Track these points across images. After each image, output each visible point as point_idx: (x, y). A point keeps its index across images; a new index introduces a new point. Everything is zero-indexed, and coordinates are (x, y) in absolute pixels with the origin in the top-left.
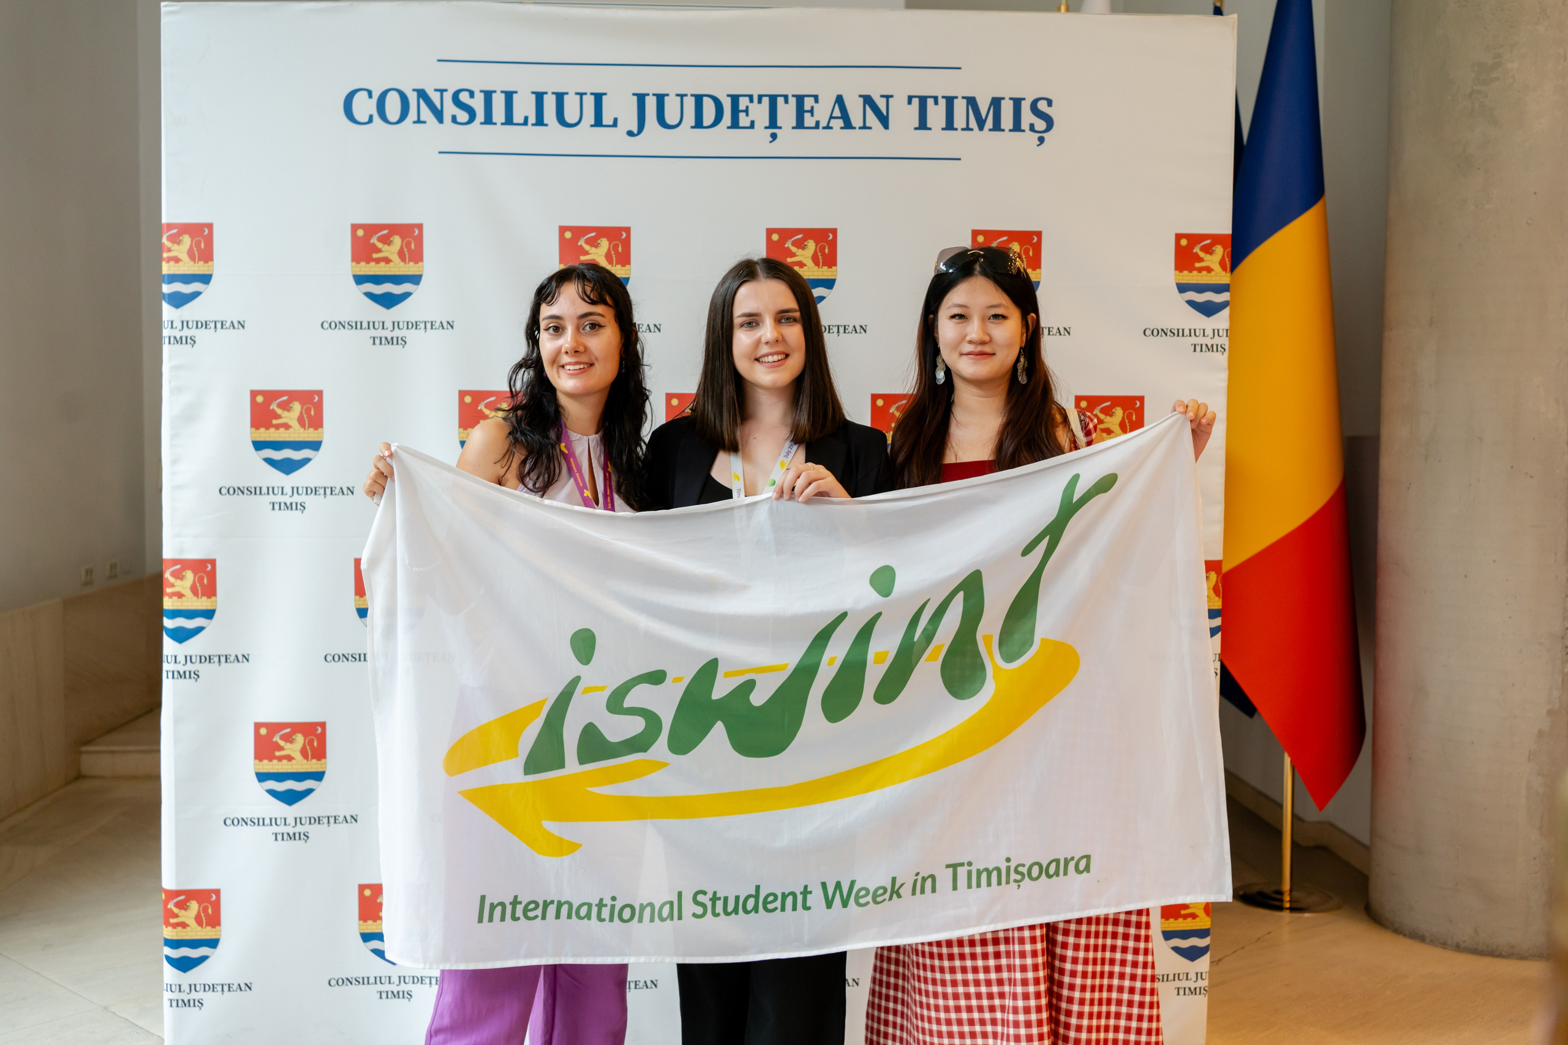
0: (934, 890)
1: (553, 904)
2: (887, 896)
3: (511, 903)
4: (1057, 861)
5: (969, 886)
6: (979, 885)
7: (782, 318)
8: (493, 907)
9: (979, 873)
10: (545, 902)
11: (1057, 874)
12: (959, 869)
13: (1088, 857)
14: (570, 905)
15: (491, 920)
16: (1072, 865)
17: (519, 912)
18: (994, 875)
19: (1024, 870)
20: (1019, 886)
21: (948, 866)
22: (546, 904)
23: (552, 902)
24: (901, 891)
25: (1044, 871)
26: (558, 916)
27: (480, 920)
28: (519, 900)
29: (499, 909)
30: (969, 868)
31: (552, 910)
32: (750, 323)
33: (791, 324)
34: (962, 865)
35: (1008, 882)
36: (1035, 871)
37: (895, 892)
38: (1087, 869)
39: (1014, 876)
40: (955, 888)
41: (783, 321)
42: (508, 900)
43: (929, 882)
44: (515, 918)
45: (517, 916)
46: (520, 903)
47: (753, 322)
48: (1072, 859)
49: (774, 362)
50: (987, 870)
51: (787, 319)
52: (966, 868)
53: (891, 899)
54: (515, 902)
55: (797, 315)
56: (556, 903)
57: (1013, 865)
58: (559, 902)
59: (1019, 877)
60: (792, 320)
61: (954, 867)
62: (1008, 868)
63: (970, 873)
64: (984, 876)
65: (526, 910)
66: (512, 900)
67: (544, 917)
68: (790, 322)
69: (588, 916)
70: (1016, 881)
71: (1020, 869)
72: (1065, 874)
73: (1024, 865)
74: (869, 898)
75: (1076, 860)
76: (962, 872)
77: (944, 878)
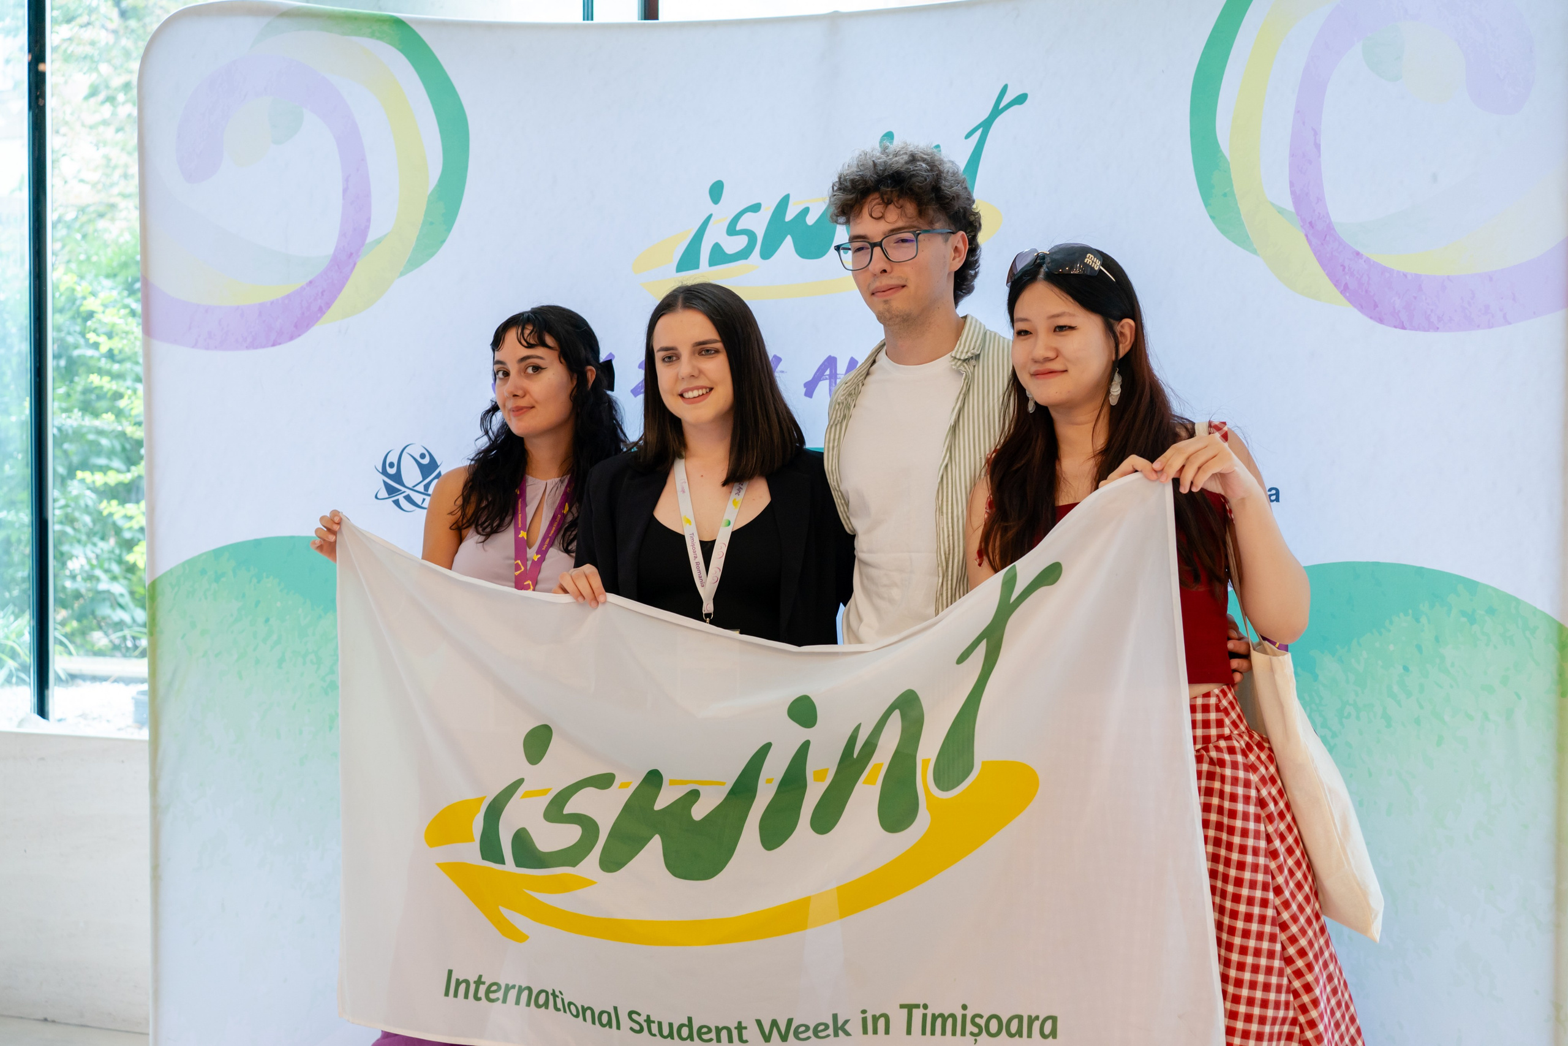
0: (887, 1032)
1: (514, 988)
2: (831, 1031)
3: (475, 982)
4: (1020, 1018)
5: (924, 1033)
6: (933, 1033)
7: (702, 349)
8: (458, 983)
9: (934, 1018)
10: (507, 985)
11: (1019, 1033)
12: (914, 1010)
13: (1054, 1019)
14: (530, 989)
15: (456, 995)
16: (1036, 1025)
17: (482, 993)
18: (950, 1022)
19: (982, 1022)
20: (976, 1040)
21: (902, 1006)
22: (508, 988)
23: (513, 987)
24: (847, 1027)
25: (1004, 1027)
26: (517, 1003)
27: (447, 994)
28: (483, 980)
29: (463, 987)
30: (925, 1012)
31: (513, 994)
32: (670, 357)
33: (713, 355)
34: (917, 1006)
35: (963, 1034)
36: (994, 1026)
37: (840, 1028)
38: (1054, 1033)
39: (970, 1028)
40: (909, 1032)
41: (703, 353)
42: (473, 979)
43: (881, 1023)
44: (477, 998)
45: (479, 996)
46: (484, 983)
47: (672, 356)
48: (1037, 1018)
49: (694, 397)
50: (941, 1015)
51: (708, 351)
52: (921, 1011)
53: (836, 1035)
54: (479, 982)
55: (719, 345)
56: (517, 988)
57: (970, 1014)
58: (520, 987)
59: (976, 1030)
60: (713, 352)
61: (910, 1008)
62: (964, 1017)
63: (925, 1016)
64: (939, 1021)
65: (488, 991)
66: (476, 979)
67: (504, 1001)
68: (711, 354)
69: (546, 1005)
70: (972, 1034)
71: (977, 1020)
72: (1029, 1035)
73: (981, 1016)
74: (810, 1033)
75: (1041, 1019)
76: (917, 1014)
77: (899, 1018)
